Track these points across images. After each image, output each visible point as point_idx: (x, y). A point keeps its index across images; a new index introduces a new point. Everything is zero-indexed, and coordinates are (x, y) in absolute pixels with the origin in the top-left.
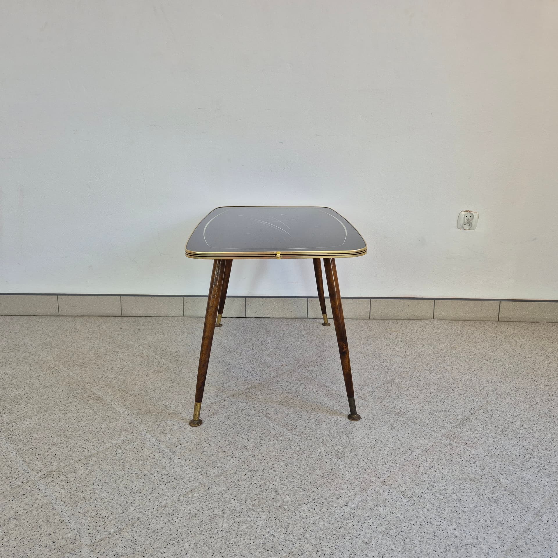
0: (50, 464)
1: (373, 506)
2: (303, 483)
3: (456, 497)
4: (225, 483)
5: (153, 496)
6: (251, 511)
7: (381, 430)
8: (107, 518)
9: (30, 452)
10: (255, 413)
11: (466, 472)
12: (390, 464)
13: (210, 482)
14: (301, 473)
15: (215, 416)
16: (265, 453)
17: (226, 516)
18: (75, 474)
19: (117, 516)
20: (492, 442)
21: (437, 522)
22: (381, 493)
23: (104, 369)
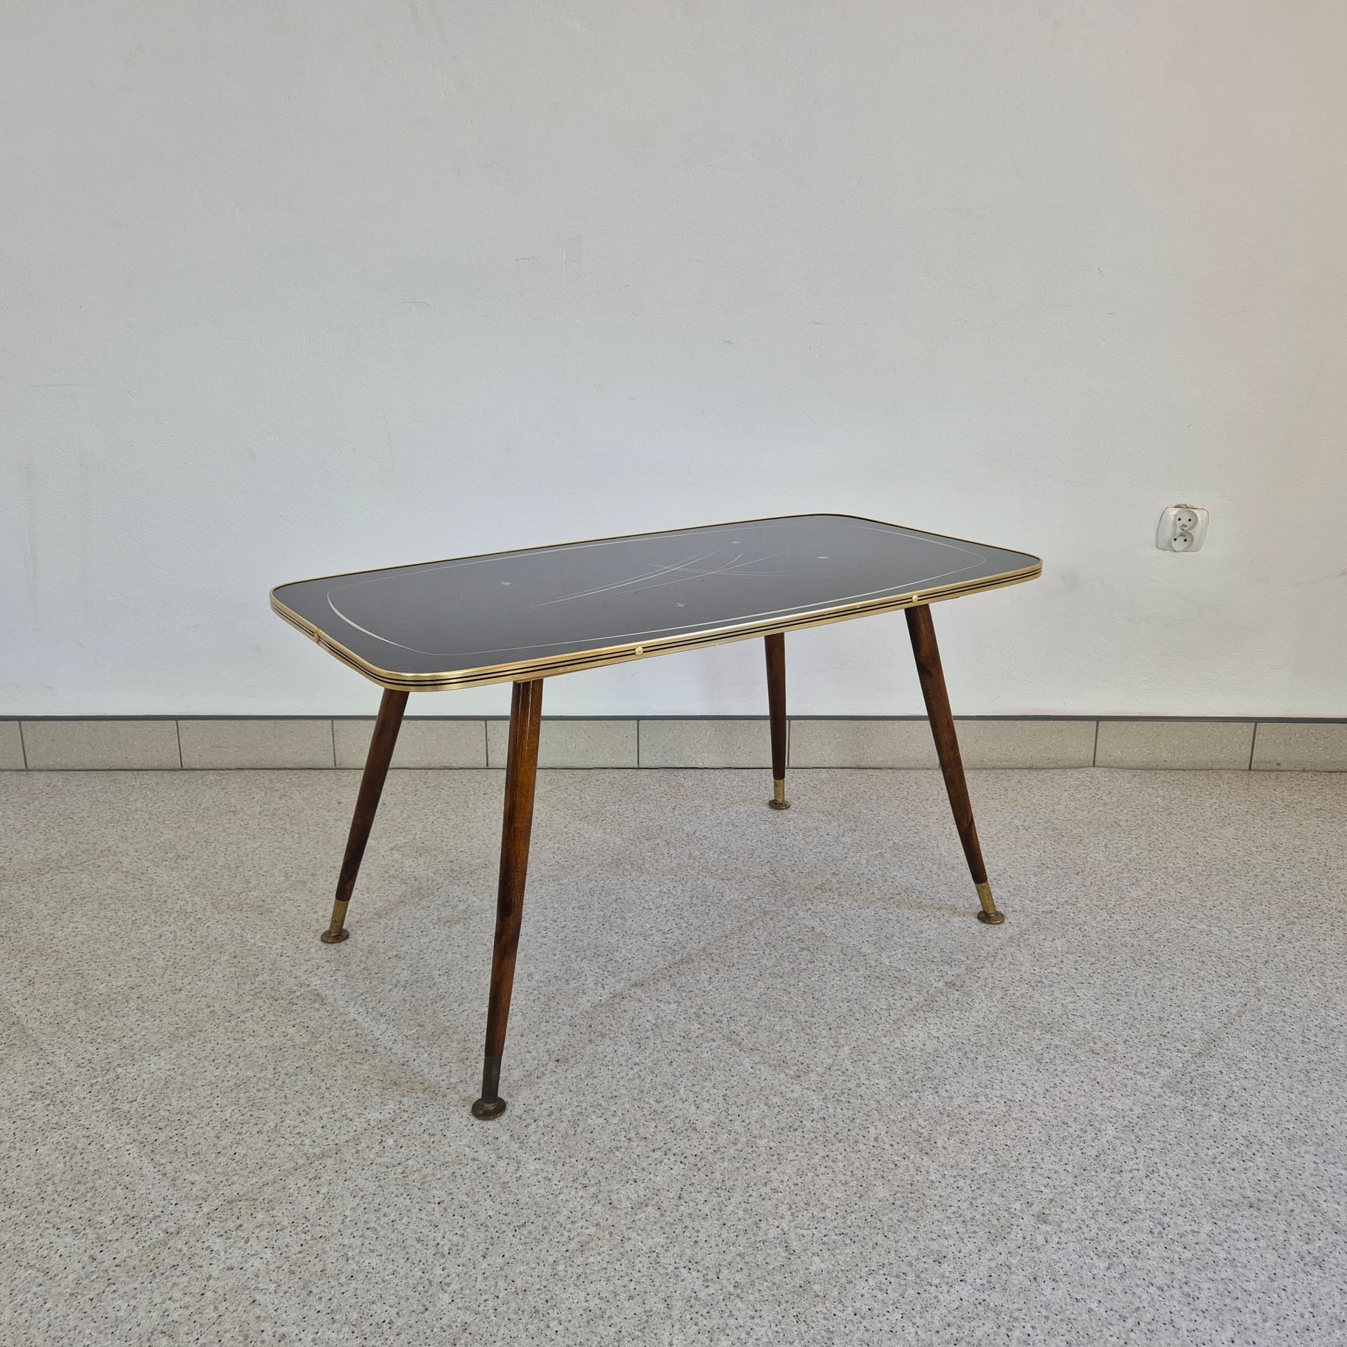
0: (227, 1180)
1: (1027, 1283)
2: (849, 1223)
3: (1223, 1255)
4: (659, 1225)
5: (491, 1263)
6: (736, 1301)
7: (1014, 1074)
8: (389, 1326)
9: (172, 1148)
10: (701, 1031)
11: (1235, 1184)
12: (1051, 1167)
13: (623, 1222)
14: (839, 1195)
15: (607, 1041)
16: (744, 1140)
17: (676, 1313)
18: (290, 1207)
19: (412, 1321)
20: (1286, 1102)
21: (1187, 1323)
22: (1039, 1245)
23: (315, 916)
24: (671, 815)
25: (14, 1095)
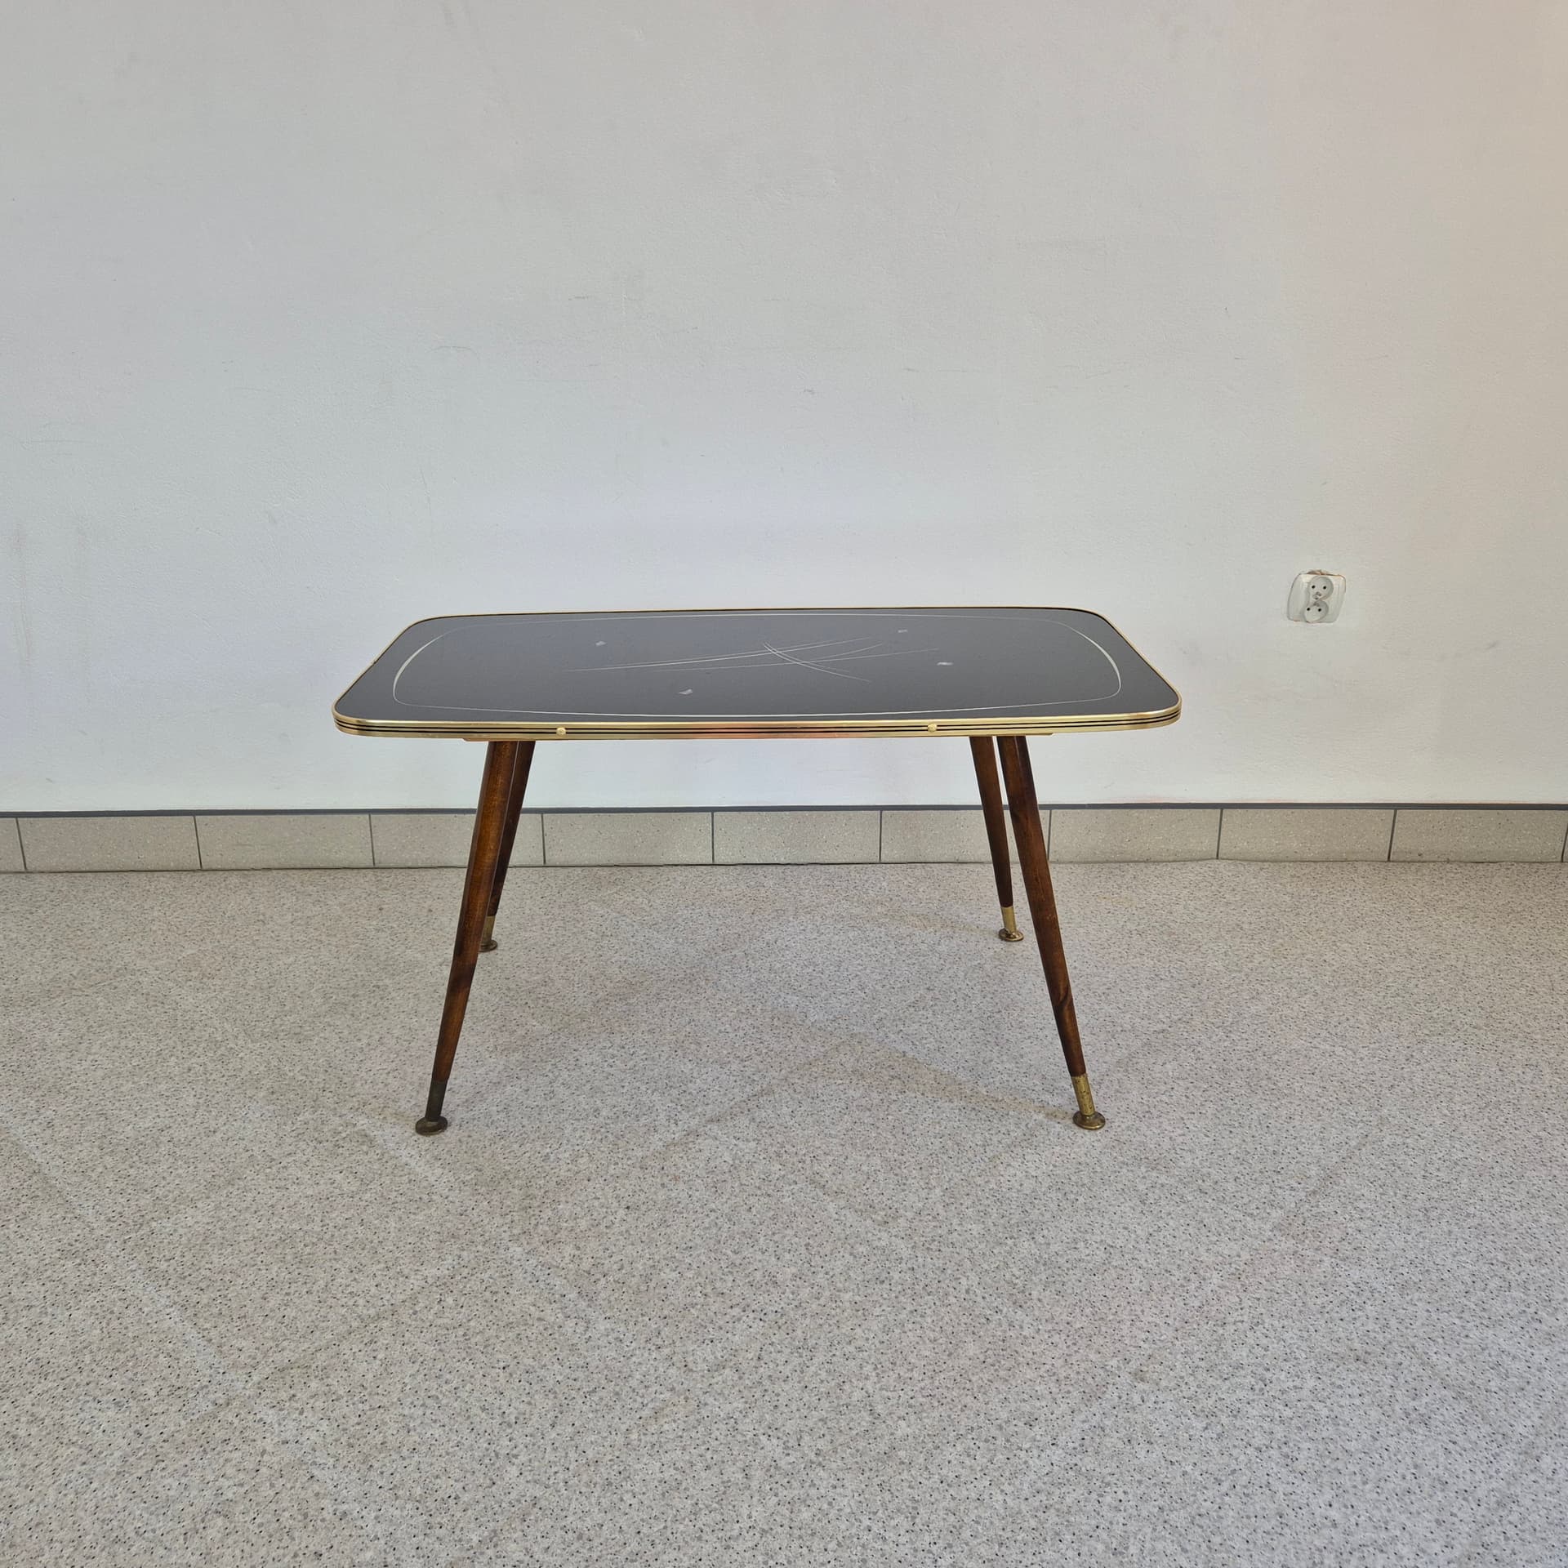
0: (277, 1346)
1: (1120, 1445)
2: (937, 1383)
3: (1325, 1412)
4: (737, 1389)
5: (560, 1432)
6: (817, 1470)
7: (1116, 1217)
8: (455, 1501)
9: (216, 1311)
10: (783, 1173)
11: (1342, 1335)
12: (1150, 1319)
13: (699, 1386)
14: (927, 1353)
15: (681, 1186)
16: (827, 1294)
17: (755, 1484)
18: (346, 1374)
19: (479, 1496)
20: (1401, 1245)
21: (1284, 1486)
22: (1135, 1404)
23: (359, 1044)
24: (750, 920)
25: (41, 1254)
